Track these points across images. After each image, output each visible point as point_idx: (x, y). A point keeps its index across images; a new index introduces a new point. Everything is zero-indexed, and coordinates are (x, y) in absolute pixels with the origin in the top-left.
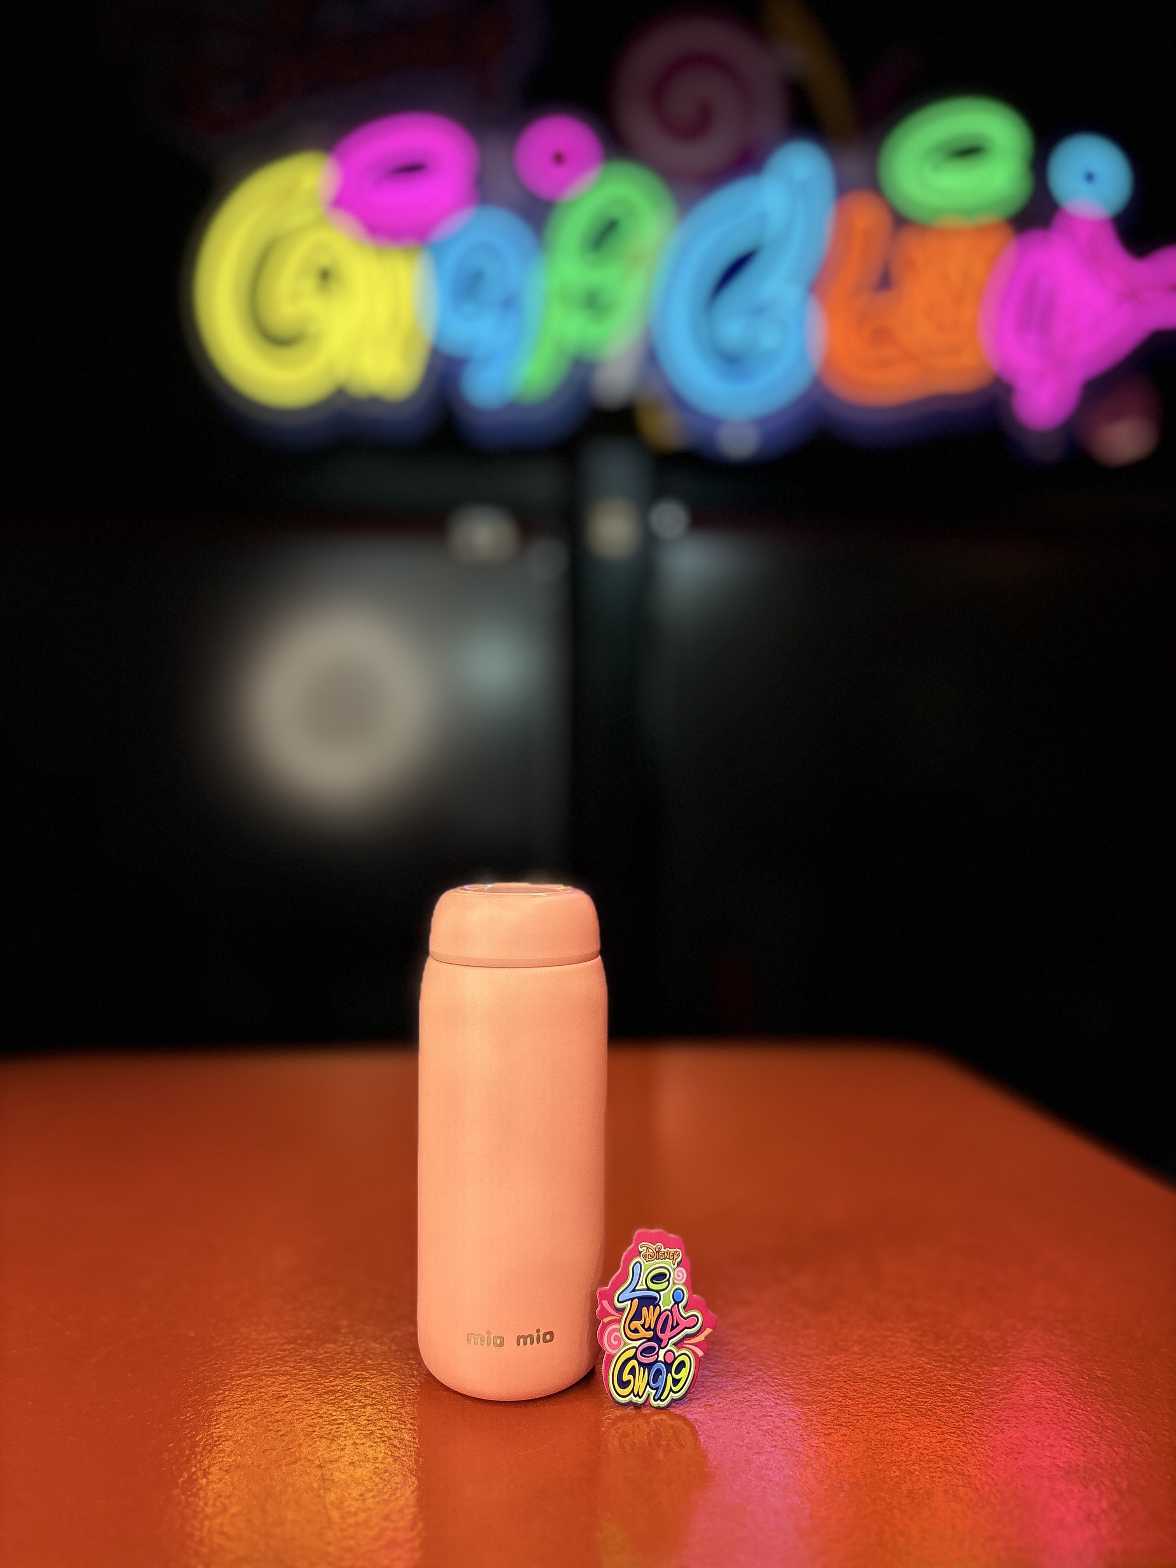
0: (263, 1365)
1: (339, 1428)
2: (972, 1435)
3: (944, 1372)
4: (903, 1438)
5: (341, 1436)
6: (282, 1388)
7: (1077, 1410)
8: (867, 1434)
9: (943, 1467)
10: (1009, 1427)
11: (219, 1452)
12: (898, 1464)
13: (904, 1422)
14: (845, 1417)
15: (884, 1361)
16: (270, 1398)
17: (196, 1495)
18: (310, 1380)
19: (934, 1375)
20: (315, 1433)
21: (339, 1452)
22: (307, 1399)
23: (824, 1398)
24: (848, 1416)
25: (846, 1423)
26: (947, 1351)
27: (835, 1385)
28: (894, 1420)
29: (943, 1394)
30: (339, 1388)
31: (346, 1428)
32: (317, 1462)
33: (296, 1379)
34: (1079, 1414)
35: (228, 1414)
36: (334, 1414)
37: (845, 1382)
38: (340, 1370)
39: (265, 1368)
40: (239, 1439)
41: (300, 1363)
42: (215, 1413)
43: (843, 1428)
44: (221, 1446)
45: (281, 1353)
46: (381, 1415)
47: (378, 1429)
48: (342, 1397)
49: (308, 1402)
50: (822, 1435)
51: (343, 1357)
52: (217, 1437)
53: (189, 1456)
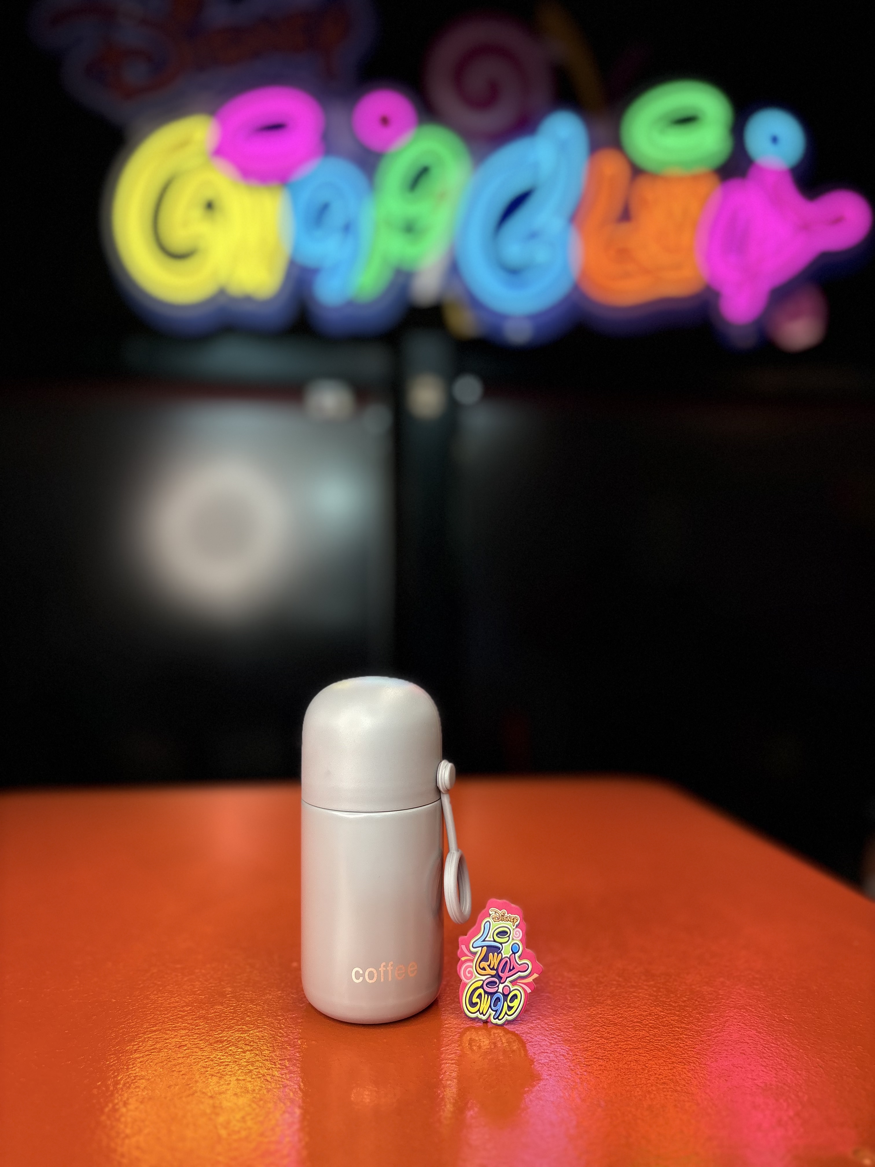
0: (168, 1022)
1: (225, 1068)
2: (694, 1063)
3: (674, 1018)
4: (644, 1067)
5: (227, 1074)
6: (182, 1039)
7: (771, 1044)
8: (618, 1064)
9: (673, 1087)
10: (721, 1057)
11: (135, 1088)
12: (640, 1086)
13: (644, 1055)
14: (602, 1052)
15: (630, 1011)
16: (174, 1047)
17: (118, 1120)
18: (203, 1033)
19: (666, 1020)
20: (207, 1073)
21: (226, 1086)
22: (201, 1047)
23: (586, 1038)
24: (604, 1052)
25: (602, 1057)
26: (675, 1002)
27: (593, 1029)
28: (637, 1054)
29: (673, 1034)
30: (225, 1038)
31: (231, 1068)
32: (209, 1094)
33: (193, 1033)
34: (772, 1047)
35: (141, 1059)
36: (222, 1058)
37: (601, 1026)
38: (226, 1025)
39: (170, 1025)
40: (150, 1078)
41: (195, 1020)
42: (132, 1059)
43: (600, 1060)
44: (137, 1084)
45: (181, 1013)
46: (257, 1058)
47: (256, 1069)
48: (228, 1045)
49: (201, 1050)
50: (584, 1065)
51: (228, 1015)
52: (134, 1076)
53: (112, 1091)
